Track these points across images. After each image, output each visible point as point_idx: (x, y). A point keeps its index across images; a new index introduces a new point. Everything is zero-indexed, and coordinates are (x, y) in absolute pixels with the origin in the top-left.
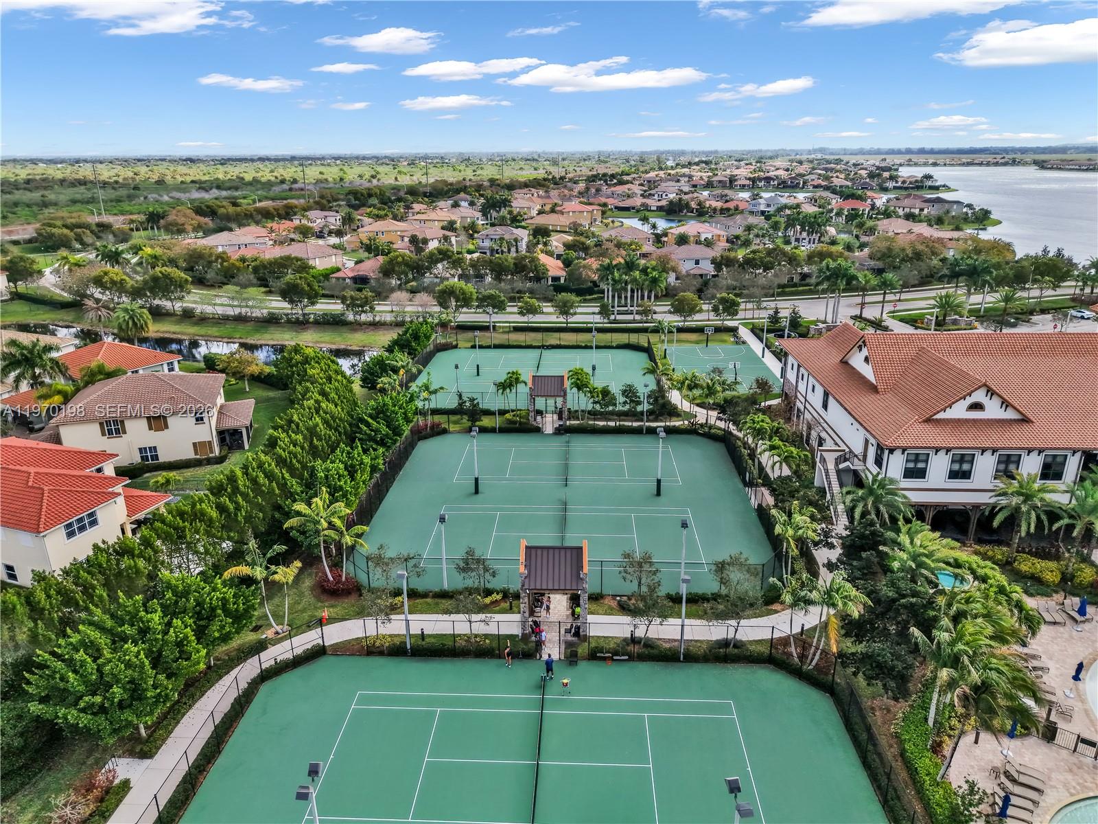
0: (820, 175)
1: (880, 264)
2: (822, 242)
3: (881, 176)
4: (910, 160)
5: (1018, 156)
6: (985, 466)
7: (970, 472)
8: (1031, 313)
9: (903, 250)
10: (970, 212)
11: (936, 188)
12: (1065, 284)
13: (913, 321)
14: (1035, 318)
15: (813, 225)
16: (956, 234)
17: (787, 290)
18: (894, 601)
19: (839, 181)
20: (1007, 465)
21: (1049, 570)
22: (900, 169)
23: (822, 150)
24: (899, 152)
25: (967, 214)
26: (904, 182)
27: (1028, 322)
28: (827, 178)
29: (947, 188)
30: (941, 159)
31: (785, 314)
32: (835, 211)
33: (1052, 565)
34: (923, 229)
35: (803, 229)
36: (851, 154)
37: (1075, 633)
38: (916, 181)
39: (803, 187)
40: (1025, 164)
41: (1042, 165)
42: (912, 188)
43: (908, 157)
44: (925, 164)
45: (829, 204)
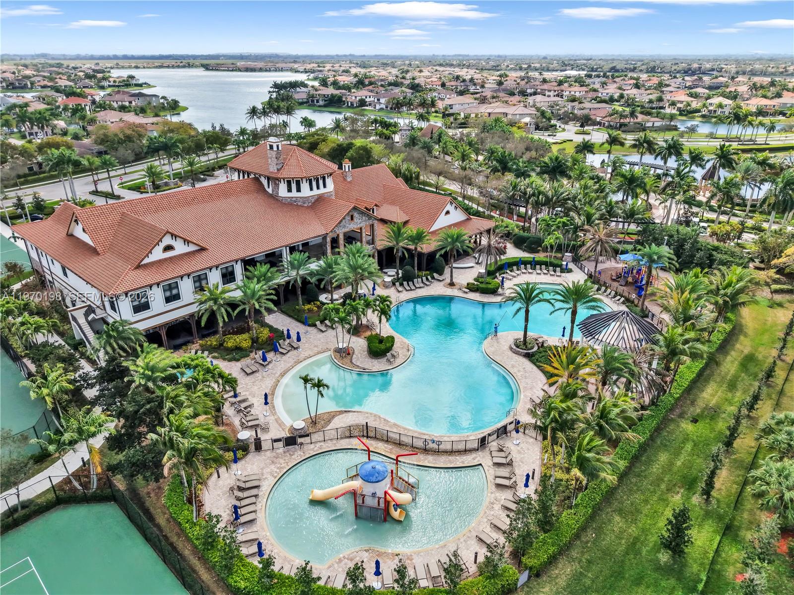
0: (44, 77)
1: (102, 148)
2: (56, 134)
3: (97, 77)
4: (117, 64)
5: (191, 61)
6: (186, 287)
7: (179, 294)
8: (213, 169)
9: (116, 135)
10: (165, 102)
11: (140, 85)
12: (228, 148)
13: (138, 188)
14: (216, 173)
15: (41, 120)
16: (155, 120)
17: (29, 178)
18: (136, 412)
19: (63, 83)
20: (200, 282)
21: (243, 340)
22: (112, 71)
23: (44, 56)
24: (108, 58)
25: (163, 104)
26: (115, 82)
27: (213, 176)
28: (51, 79)
29: (149, 86)
30: (140, 63)
31: (28, 200)
32: (62, 107)
33: (245, 336)
34: (131, 118)
35: (32, 125)
36: (70, 59)
37: (264, 373)
38: (124, 81)
39: (32, 88)
40: (196, 67)
41: (207, 67)
42: (123, 86)
43: (115, 62)
44: (130, 67)
45: (56, 101)
